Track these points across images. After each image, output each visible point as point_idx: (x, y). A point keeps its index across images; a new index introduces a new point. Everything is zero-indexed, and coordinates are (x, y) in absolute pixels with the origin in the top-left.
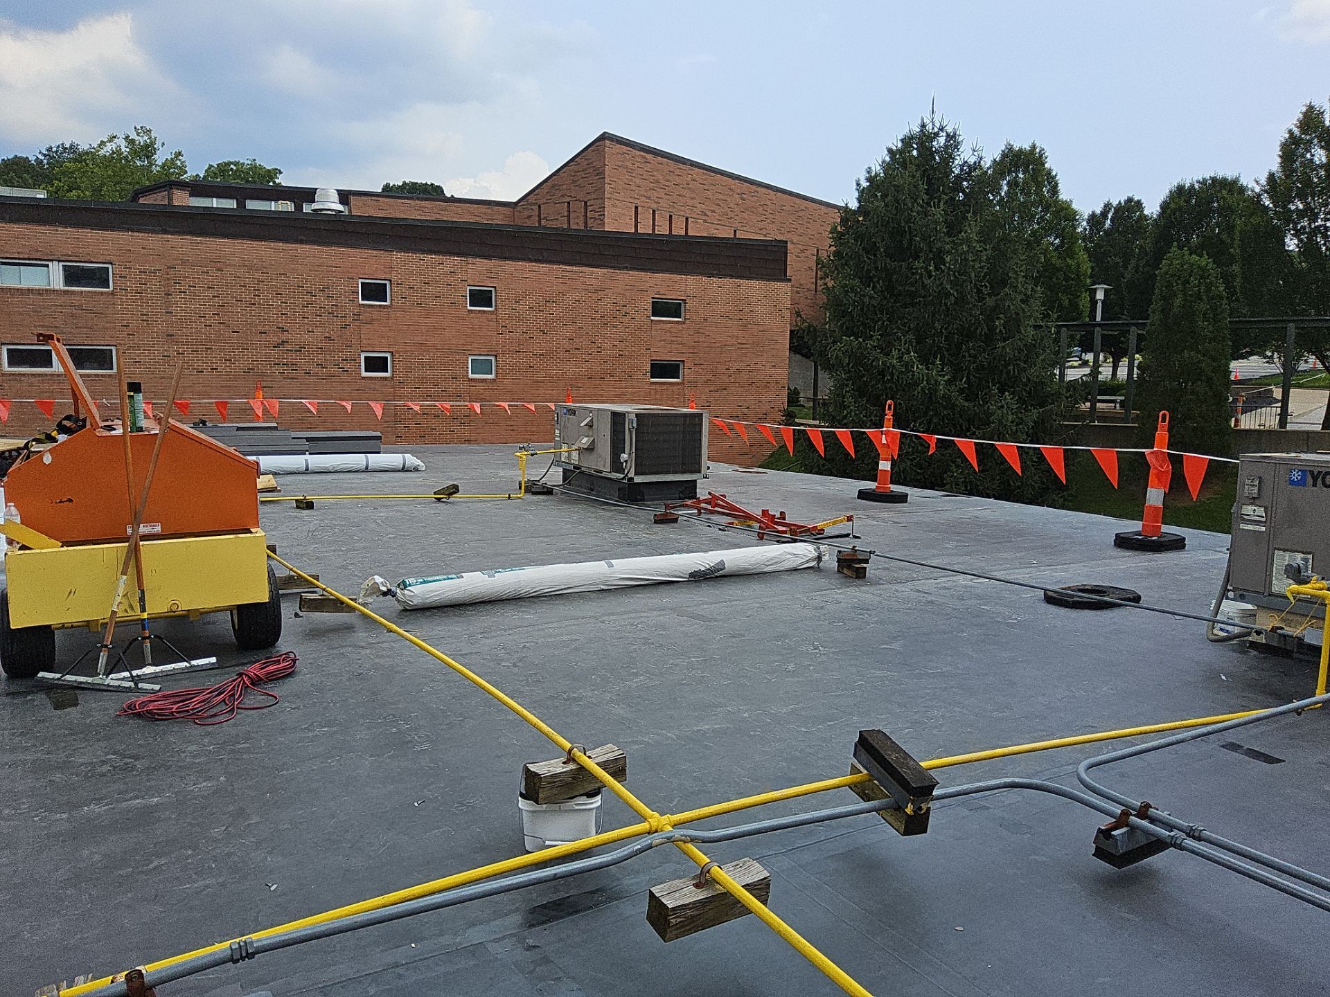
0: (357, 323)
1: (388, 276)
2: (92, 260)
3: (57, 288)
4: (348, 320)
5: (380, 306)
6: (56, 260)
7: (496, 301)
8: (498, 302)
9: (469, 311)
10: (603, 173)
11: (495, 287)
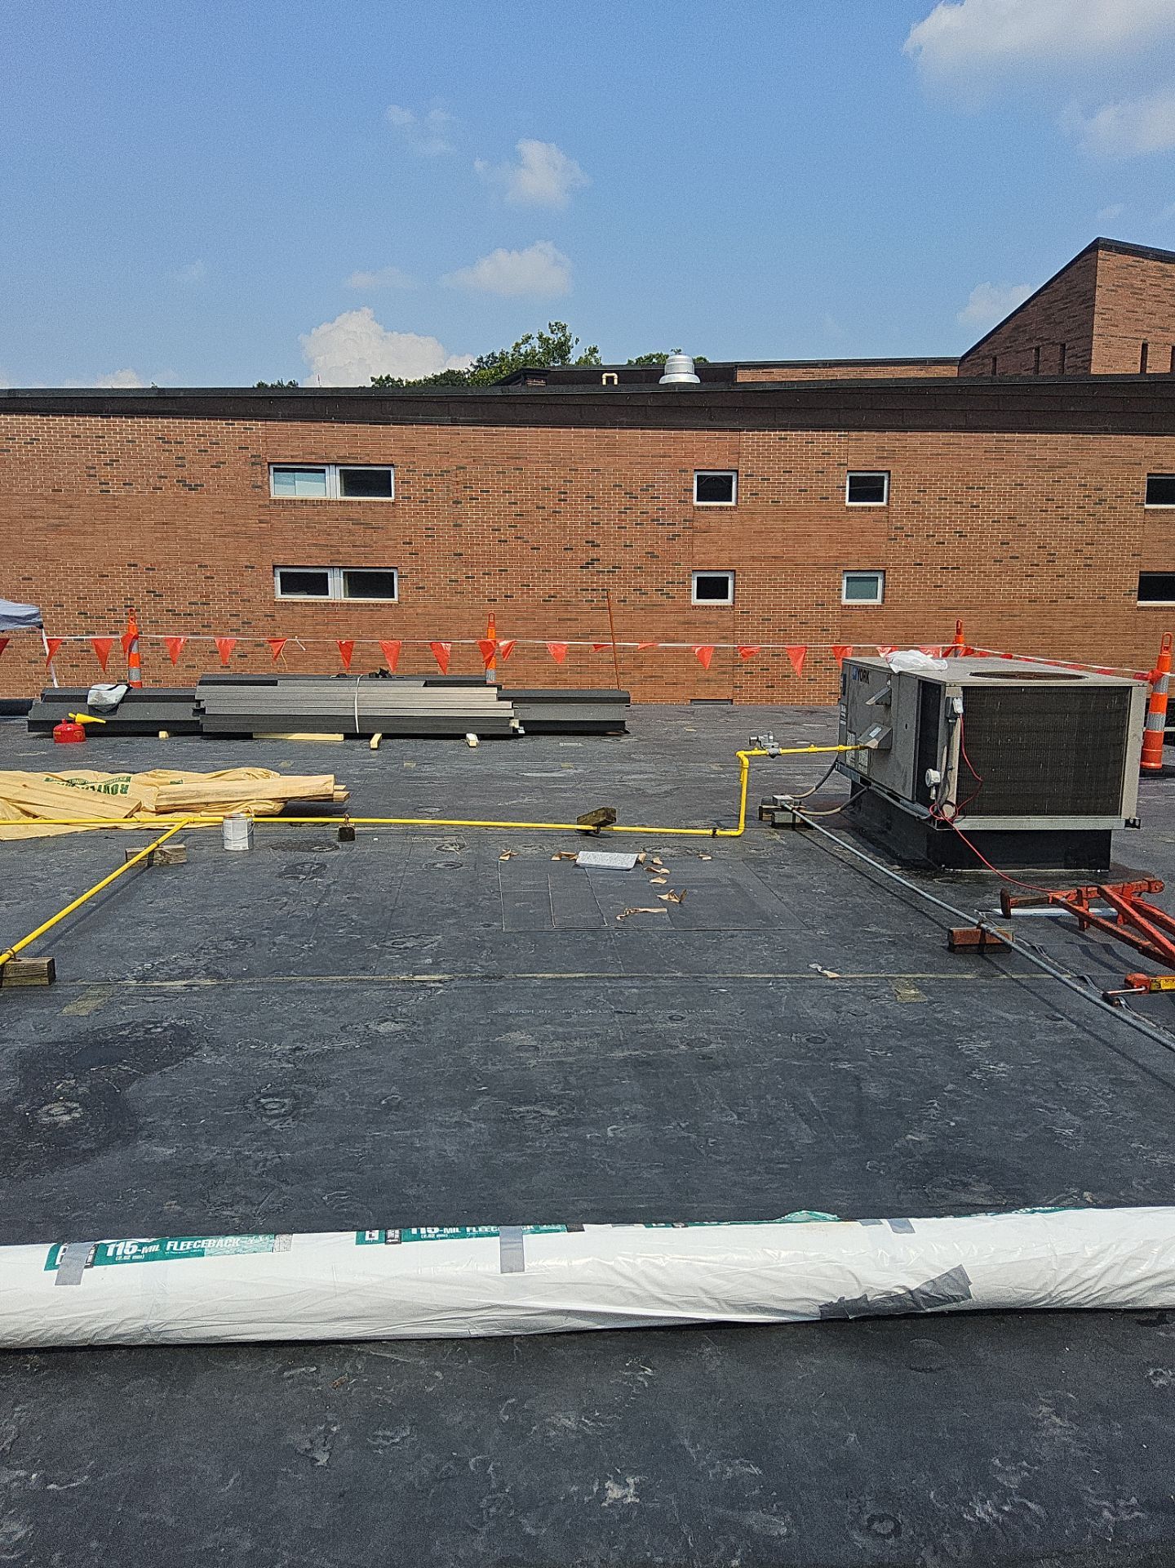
0: (689, 532)
1: (734, 466)
2: (372, 462)
3: (333, 498)
4: (677, 529)
5: (721, 508)
6: (332, 464)
7: (889, 492)
8: (891, 494)
9: (849, 509)
10: (1093, 298)
11: (889, 472)
